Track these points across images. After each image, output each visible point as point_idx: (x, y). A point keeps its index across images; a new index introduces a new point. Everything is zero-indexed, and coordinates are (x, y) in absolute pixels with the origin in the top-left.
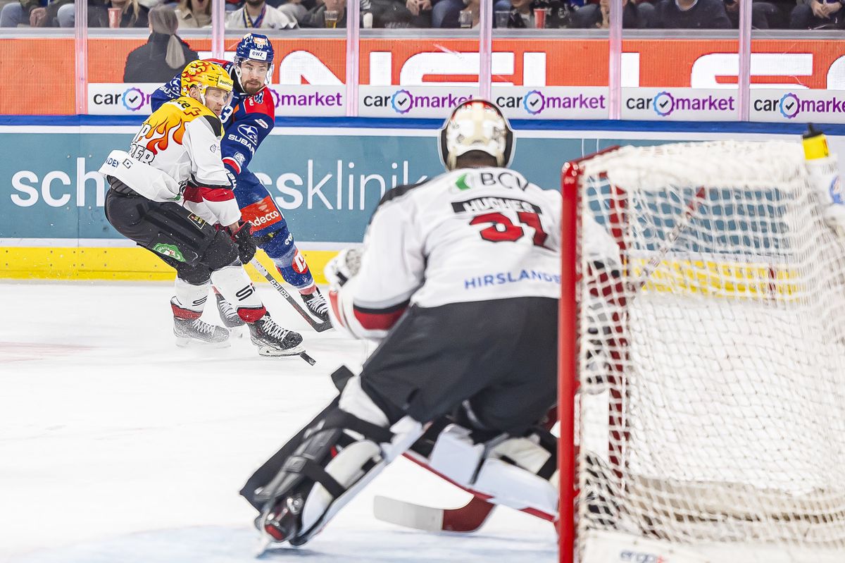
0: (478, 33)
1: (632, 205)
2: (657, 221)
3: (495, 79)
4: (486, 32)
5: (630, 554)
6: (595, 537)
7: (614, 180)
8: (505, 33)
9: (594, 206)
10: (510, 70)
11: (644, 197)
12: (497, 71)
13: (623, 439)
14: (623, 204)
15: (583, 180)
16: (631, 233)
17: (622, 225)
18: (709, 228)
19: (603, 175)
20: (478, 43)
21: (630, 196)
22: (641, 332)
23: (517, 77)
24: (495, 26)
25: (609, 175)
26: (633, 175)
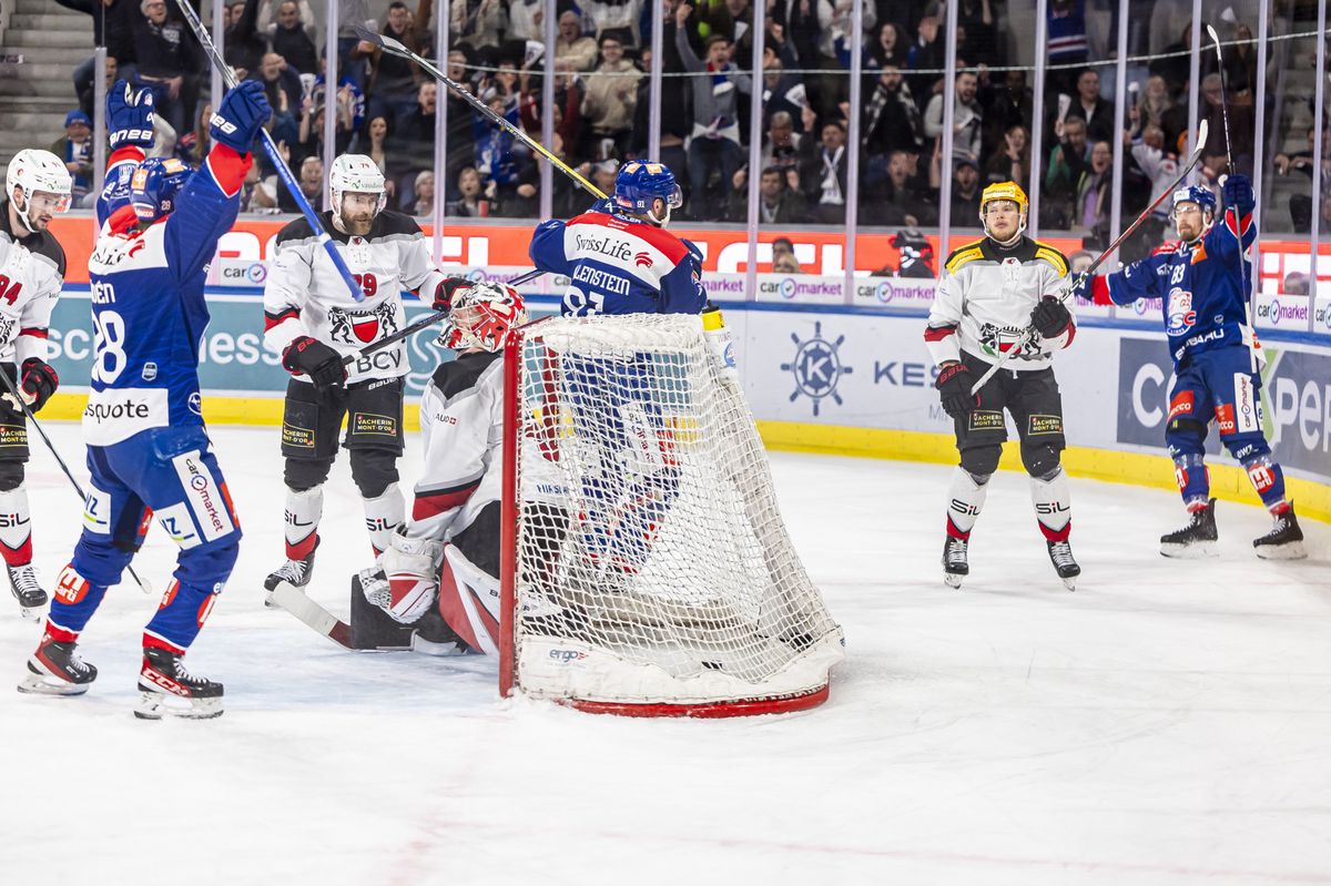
0: (432, 221)
1: (562, 365)
2: (583, 379)
3: (446, 259)
4: (438, 221)
5: (557, 653)
6: (529, 640)
7: (549, 343)
8: (454, 220)
9: (531, 366)
10: (458, 252)
11: (572, 358)
12: (447, 252)
13: (553, 558)
14: (554, 364)
15: (522, 344)
16: (561, 388)
17: (554, 382)
18: (626, 385)
19: (539, 340)
20: (432, 228)
21: (561, 358)
22: (568, 470)
23: (464, 259)
24: (446, 214)
25: (544, 339)
26: (564, 339)
